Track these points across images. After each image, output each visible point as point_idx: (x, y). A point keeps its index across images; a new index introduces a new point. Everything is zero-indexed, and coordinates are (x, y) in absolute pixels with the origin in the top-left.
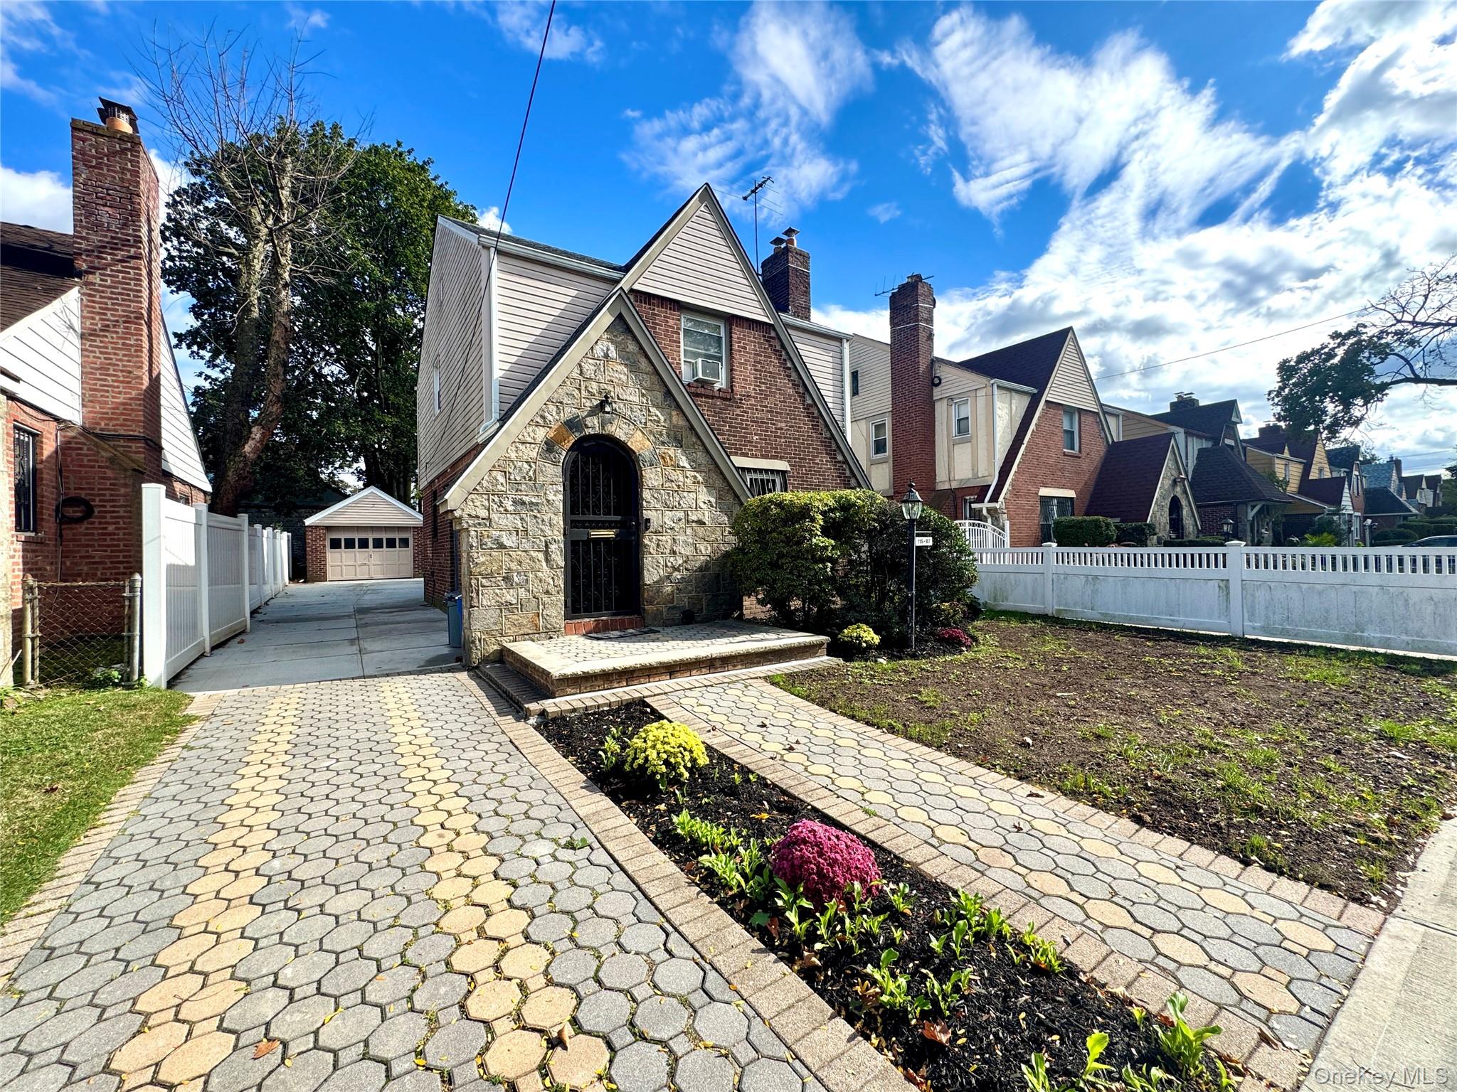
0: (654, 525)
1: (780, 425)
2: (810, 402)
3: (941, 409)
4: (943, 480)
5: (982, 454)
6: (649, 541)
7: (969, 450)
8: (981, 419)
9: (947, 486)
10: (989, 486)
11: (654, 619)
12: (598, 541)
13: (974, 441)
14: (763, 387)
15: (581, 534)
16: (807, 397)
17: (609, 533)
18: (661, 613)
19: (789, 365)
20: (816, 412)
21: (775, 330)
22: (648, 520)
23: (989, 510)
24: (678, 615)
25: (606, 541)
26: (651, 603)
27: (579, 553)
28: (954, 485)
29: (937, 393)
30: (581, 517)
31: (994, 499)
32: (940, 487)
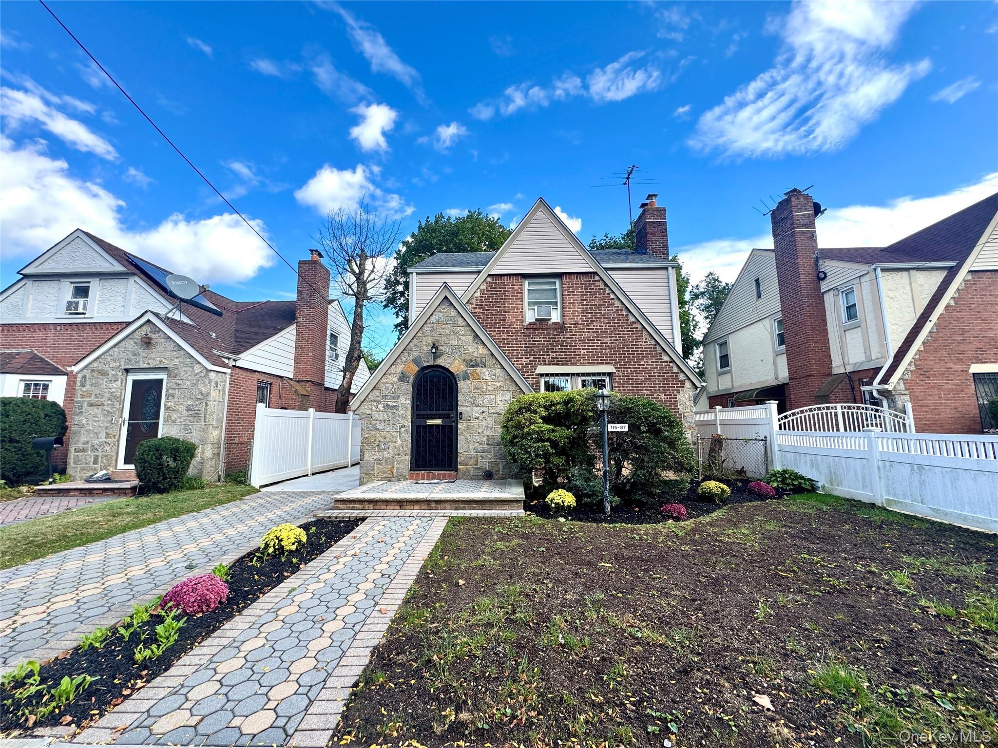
0: (464, 416)
1: (605, 340)
2: (633, 320)
3: (829, 299)
4: (838, 367)
5: (873, 338)
6: (461, 426)
7: (860, 334)
8: (868, 304)
9: (842, 371)
10: (881, 368)
11: (464, 475)
12: (431, 426)
13: (863, 325)
14: (589, 316)
15: (420, 422)
16: (630, 316)
17: (438, 422)
18: (469, 471)
19: (612, 296)
20: (639, 327)
21: (598, 275)
22: (461, 413)
23: (880, 392)
24: (481, 473)
25: (437, 426)
26: (462, 464)
27: (420, 434)
28: (849, 369)
29: (824, 286)
30: (422, 412)
31: (885, 381)
32: (836, 371)
